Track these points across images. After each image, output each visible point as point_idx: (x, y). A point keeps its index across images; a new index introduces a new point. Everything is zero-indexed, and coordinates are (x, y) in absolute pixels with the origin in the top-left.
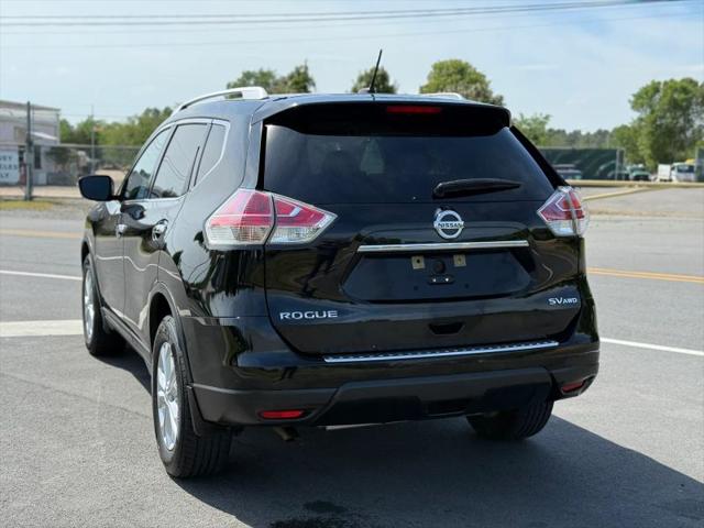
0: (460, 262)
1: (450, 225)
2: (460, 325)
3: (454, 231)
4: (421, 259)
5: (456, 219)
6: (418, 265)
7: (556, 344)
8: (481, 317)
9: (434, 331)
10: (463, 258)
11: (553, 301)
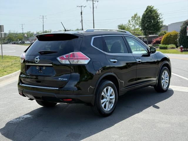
2: (41, 81)
3: (37, 61)
5: (38, 59)
6: (38, 68)
7: (58, 89)
9: (37, 82)
10: (45, 67)
11: (59, 79)
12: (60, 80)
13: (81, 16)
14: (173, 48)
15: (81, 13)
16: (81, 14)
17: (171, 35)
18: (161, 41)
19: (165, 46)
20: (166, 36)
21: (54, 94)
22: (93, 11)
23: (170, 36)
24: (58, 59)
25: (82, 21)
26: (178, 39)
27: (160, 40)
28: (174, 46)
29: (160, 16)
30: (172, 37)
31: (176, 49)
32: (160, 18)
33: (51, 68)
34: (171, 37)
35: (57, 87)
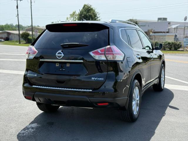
0: (68, 65)
1: (60, 55)
2: (65, 82)
3: (60, 57)
4: (58, 64)
5: (61, 54)
6: (57, 65)
7: (91, 91)
8: (70, 80)
9: (57, 82)
10: (69, 64)
11: (93, 79)
12: (94, 81)
13: (17, 10)
15: (17, 6)
16: (17, 8)
21: (85, 97)
22: (31, 5)
24: (91, 53)
25: (18, 15)
29: (98, 15)
32: (98, 17)
33: (80, 65)
35: (89, 89)
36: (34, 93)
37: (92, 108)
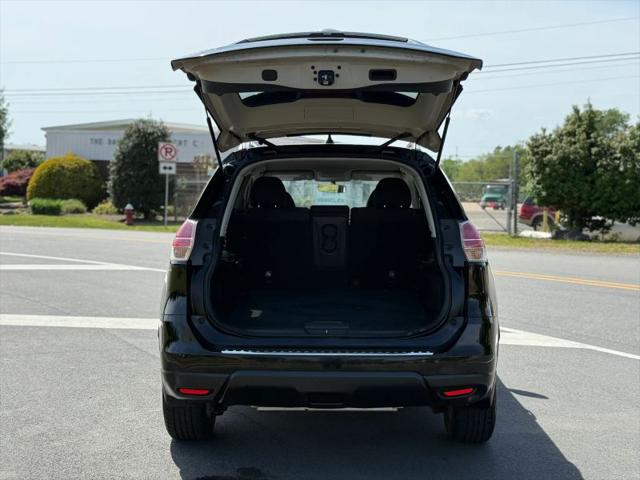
7: (431, 353)
14: (77, 211)
17: (63, 168)
18: (26, 185)
19: (54, 203)
20: (46, 171)
23: (59, 171)
26: (110, 184)
27: (19, 182)
28: (77, 204)
30: (68, 174)
31: (89, 214)
34: (65, 175)
36: (227, 376)
37: (395, 409)
